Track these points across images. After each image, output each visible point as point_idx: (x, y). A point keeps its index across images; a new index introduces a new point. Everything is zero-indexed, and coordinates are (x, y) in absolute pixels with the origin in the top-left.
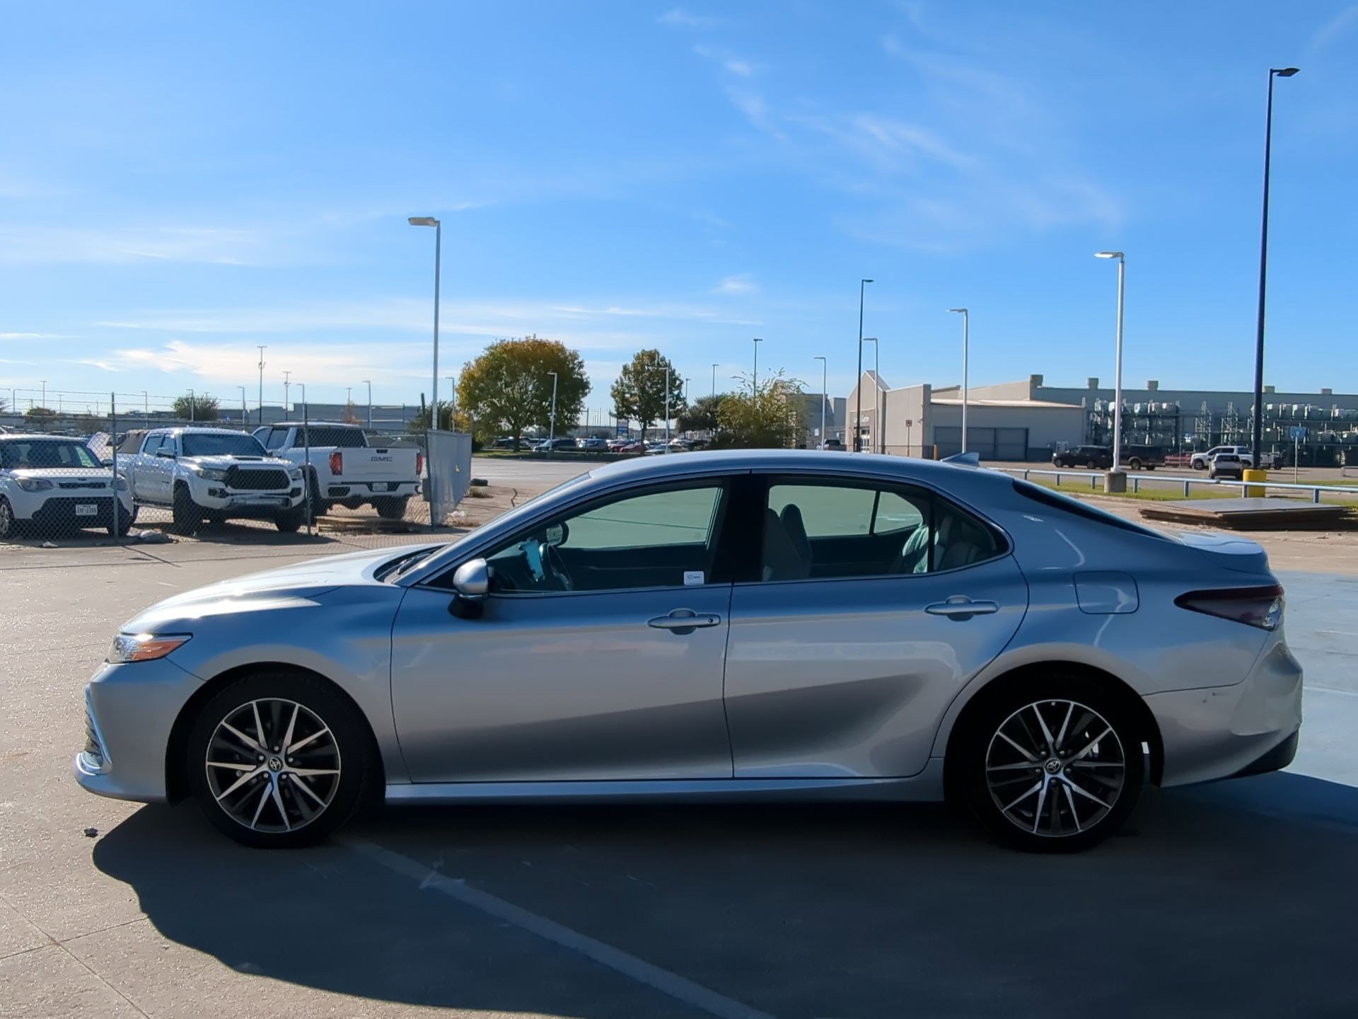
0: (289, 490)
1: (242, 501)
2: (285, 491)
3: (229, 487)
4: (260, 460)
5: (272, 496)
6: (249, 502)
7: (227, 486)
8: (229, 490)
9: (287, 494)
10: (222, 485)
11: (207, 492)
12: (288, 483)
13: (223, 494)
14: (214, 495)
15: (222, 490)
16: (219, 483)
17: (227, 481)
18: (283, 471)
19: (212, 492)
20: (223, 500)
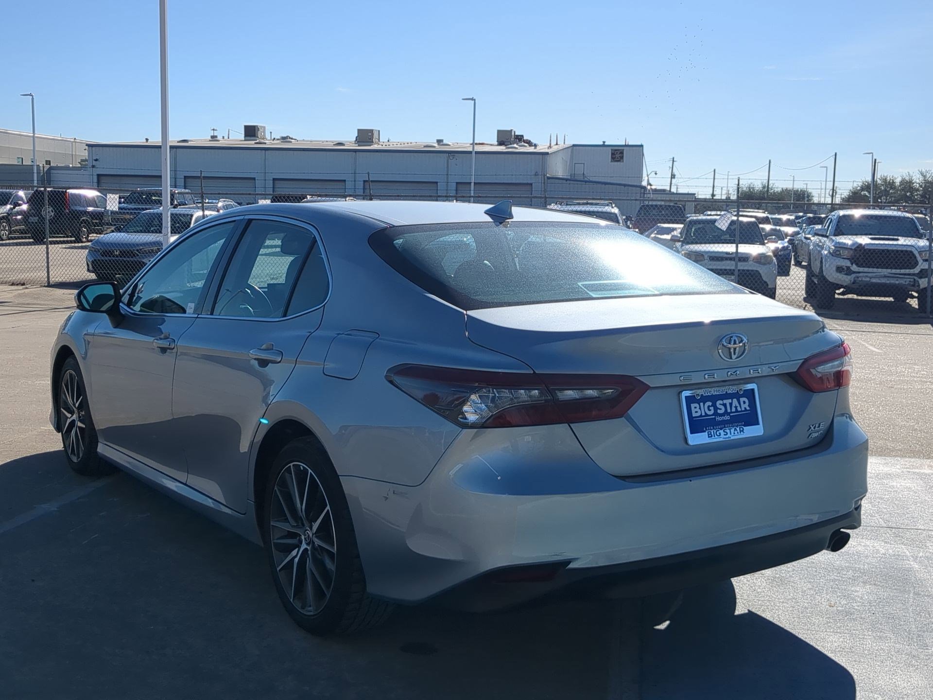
0: (916, 270)
1: (868, 279)
2: (912, 271)
3: (854, 266)
4: (897, 240)
5: (897, 276)
6: (874, 280)
7: (852, 264)
8: (854, 268)
9: (914, 275)
10: (848, 264)
11: (834, 269)
12: (916, 263)
13: (849, 272)
14: (840, 272)
15: (848, 268)
16: (846, 261)
17: (854, 260)
18: (911, 252)
19: (839, 269)
20: (849, 277)
